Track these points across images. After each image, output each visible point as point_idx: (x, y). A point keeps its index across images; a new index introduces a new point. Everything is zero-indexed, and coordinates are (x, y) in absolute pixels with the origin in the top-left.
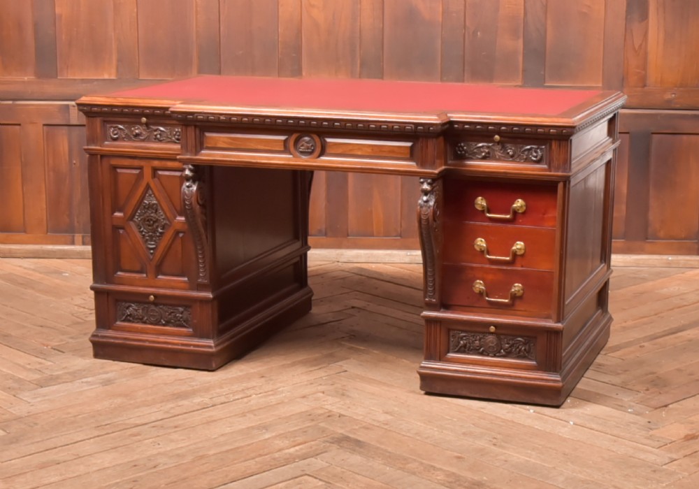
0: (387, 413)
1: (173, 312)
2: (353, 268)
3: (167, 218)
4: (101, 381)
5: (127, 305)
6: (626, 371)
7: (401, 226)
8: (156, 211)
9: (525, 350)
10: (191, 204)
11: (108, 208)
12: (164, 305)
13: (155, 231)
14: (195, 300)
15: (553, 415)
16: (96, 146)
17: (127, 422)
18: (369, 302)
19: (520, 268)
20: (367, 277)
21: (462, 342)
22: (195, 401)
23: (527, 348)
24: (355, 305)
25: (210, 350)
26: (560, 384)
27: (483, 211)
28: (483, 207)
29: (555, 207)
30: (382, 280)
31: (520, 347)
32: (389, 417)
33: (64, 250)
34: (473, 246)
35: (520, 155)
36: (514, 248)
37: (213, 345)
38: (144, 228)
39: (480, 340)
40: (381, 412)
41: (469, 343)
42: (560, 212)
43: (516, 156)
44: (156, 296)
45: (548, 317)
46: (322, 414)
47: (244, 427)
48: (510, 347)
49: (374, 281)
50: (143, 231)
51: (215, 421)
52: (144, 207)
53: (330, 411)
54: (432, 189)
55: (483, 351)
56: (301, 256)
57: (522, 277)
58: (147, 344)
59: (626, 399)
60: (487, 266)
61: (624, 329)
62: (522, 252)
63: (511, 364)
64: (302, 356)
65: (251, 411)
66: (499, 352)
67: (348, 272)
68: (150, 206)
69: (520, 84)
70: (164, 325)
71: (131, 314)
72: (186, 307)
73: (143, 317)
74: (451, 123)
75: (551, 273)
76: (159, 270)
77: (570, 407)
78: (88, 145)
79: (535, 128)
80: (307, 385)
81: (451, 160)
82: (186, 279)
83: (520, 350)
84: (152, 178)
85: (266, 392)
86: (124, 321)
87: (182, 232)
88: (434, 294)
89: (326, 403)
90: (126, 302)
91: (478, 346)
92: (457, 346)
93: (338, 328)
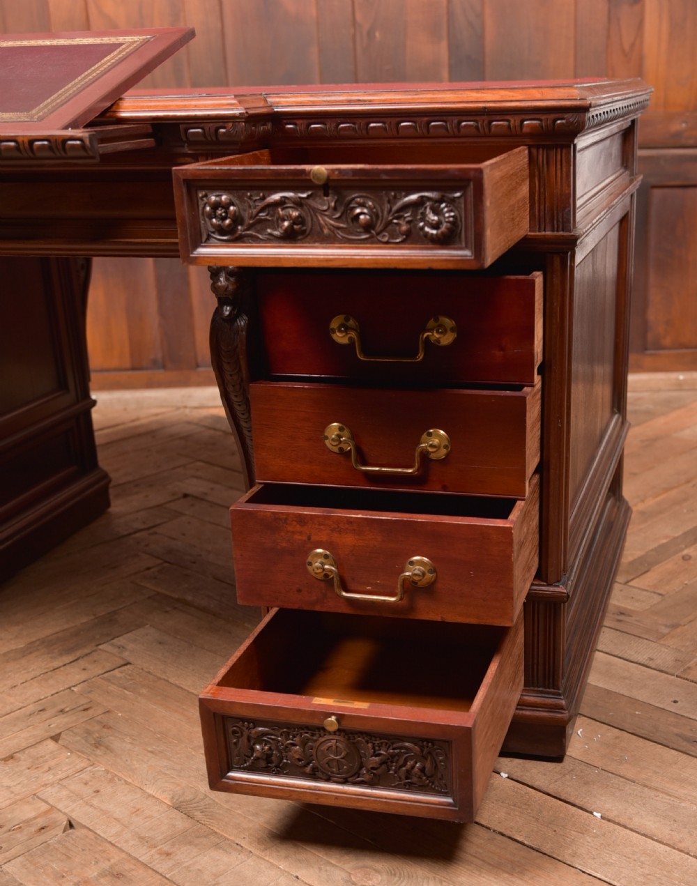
9: (423, 769)
18: (214, 482)
24: (188, 492)
31: (410, 763)
35: (390, 222)
39: (304, 743)
41: (280, 751)
43: (379, 227)
48: (382, 763)
55: (315, 769)
56: (84, 416)
66: (358, 773)
67: (197, 424)
83: (410, 770)
91: (299, 760)
92: (250, 757)
93: (147, 545)
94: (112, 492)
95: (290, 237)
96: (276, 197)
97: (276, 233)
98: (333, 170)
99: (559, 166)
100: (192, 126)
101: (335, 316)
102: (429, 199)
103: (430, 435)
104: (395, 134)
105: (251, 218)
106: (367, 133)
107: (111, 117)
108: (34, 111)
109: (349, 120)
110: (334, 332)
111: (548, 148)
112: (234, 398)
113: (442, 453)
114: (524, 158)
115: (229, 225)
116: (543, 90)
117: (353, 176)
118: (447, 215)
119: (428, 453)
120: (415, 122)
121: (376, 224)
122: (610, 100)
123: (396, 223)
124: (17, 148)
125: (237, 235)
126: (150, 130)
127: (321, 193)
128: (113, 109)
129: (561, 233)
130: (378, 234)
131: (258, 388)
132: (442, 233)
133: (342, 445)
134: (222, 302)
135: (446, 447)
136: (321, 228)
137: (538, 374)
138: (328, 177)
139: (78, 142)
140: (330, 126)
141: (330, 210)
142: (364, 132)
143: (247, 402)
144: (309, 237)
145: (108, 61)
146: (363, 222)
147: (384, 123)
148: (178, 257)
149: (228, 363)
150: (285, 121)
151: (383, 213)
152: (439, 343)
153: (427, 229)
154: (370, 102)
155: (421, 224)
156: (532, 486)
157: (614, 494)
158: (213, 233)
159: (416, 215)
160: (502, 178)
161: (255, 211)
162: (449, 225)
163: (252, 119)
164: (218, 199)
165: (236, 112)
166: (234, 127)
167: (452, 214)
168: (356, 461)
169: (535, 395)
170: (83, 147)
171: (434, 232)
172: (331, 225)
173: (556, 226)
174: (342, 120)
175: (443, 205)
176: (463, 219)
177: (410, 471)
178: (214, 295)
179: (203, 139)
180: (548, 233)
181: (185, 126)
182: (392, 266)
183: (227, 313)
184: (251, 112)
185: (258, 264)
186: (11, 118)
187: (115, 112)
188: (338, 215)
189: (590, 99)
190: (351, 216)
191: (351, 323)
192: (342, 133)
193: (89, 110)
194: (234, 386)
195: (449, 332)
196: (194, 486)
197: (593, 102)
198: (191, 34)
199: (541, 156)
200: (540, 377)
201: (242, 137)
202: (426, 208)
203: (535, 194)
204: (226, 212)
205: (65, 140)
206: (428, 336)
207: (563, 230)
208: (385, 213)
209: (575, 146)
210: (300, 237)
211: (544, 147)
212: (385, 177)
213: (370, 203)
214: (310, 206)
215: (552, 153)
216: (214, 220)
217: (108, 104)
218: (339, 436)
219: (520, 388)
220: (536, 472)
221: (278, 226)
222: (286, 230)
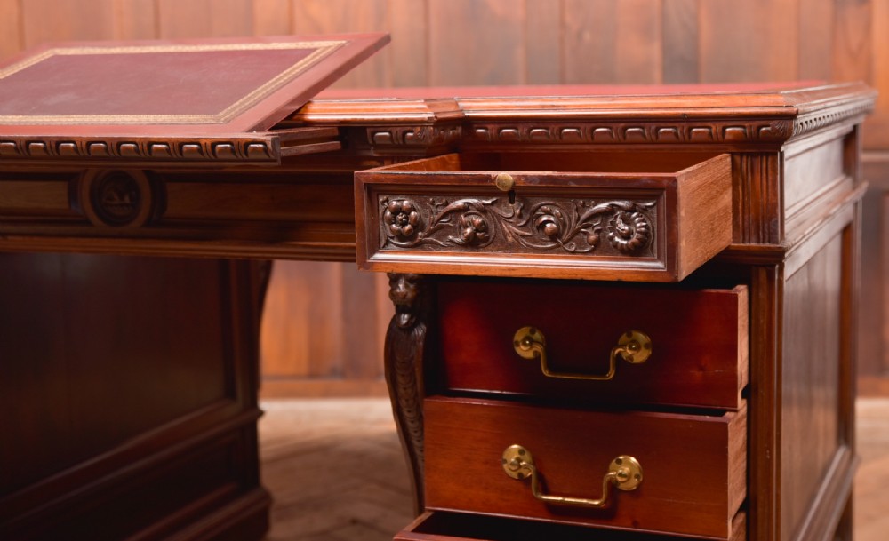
24: (359, 516)
35: (578, 231)
43: (565, 237)
94: (273, 515)
95: (472, 244)
96: (459, 203)
97: (458, 240)
98: (519, 177)
99: (764, 175)
100: (378, 129)
101: (519, 328)
102: (620, 208)
103: (619, 462)
104: (590, 139)
105: (432, 224)
106: (561, 138)
107: (298, 120)
108: (221, 114)
109: (541, 125)
110: (518, 345)
111: (753, 155)
112: (406, 414)
113: (633, 484)
114: (726, 166)
115: (409, 231)
116: (747, 97)
117: (540, 183)
118: (638, 225)
119: (617, 483)
120: (610, 128)
121: (563, 232)
122: (823, 106)
123: (584, 232)
124: (200, 150)
125: (417, 241)
126: (337, 133)
127: (506, 200)
128: (302, 112)
129: (767, 245)
130: (565, 243)
131: (432, 404)
132: (633, 243)
133: (522, 471)
134: (400, 309)
135: (637, 476)
136: (505, 235)
137: (743, 397)
138: (514, 183)
139: (261, 146)
140: (522, 131)
141: (516, 217)
142: (557, 137)
143: (420, 418)
144: (492, 245)
145: (301, 65)
146: (549, 230)
147: (578, 128)
148: (355, 261)
149: (403, 375)
150: (475, 126)
151: (570, 221)
152: (632, 359)
153: (617, 239)
154: (565, 108)
155: (611, 234)
156: (736, 526)
158: (392, 238)
159: (605, 225)
160: (699, 187)
161: (437, 217)
162: (640, 235)
163: (441, 123)
164: (399, 204)
165: (425, 117)
166: (422, 131)
167: (644, 224)
168: (537, 490)
169: (739, 421)
170: (265, 150)
171: (625, 242)
172: (517, 234)
173: (761, 237)
174: (536, 125)
175: (635, 214)
176: (656, 230)
177: (596, 503)
178: (392, 302)
179: (389, 142)
180: (753, 244)
181: (372, 129)
182: (579, 277)
183: (404, 322)
184: (440, 116)
185: (436, 272)
186: (198, 120)
187: (303, 115)
188: (522, 224)
189: (798, 106)
190: (537, 224)
191: (537, 336)
192: (534, 138)
193: (277, 113)
194: (407, 400)
195: (643, 348)
196: (364, 511)
197: (801, 109)
198: (386, 40)
199: (745, 164)
200: (745, 401)
201: (430, 142)
202: (616, 216)
203: (738, 203)
204: (407, 218)
205: (247, 144)
206: (619, 353)
207: (769, 242)
208: (573, 222)
209: (782, 154)
210: (483, 245)
211: (748, 154)
212: (573, 185)
213: (557, 211)
214: (494, 213)
215: (757, 161)
216: (394, 226)
217: (297, 107)
218: (519, 460)
219: (721, 413)
220: (741, 509)
221: (460, 233)
222: (468, 238)
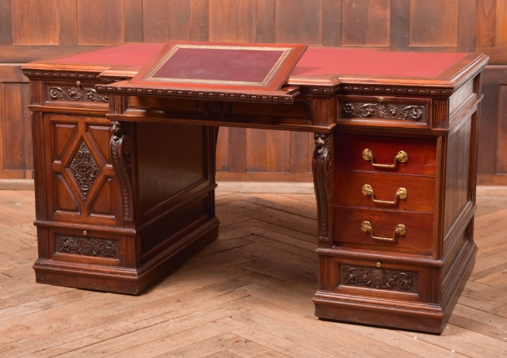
0: (287, 339)
1: (102, 245)
2: (251, 198)
3: (98, 165)
4: (41, 305)
5: (64, 238)
6: (494, 297)
7: (290, 163)
8: (89, 160)
9: (408, 283)
10: (118, 154)
11: (48, 157)
12: (95, 238)
13: (88, 176)
14: (121, 235)
15: (435, 343)
16: (38, 105)
17: (62, 347)
18: (265, 229)
19: (403, 211)
20: (263, 206)
21: (351, 275)
22: (120, 326)
23: (410, 281)
24: (254, 233)
25: (134, 278)
26: (441, 314)
27: (370, 161)
28: (369, 158)
29: (435, 157)
30: (276, 209)
31: (404, 280)
32: (289, 343)
33: (17, 184)
34: (361, 191)
35: (401, 114)
36: (398, 193)
37: (136, 273)
38: (79, 174)
39: (367, 273)
40: (282, 337)
41: (358, 277)
42: (440, 162)
43: (398, 115)
44: (88, 231)
45: (428, 254)
46: (231, 339)
47: (163, 353)
48: (394, 280)
49: (269, 209)
50: (77, 176)
51: (137, 346)
52: (79, 156)
53: (238, 336)
54: (326, 143)
55: (370, 283)
56: (210, 192)
57: (406, 219)
58: (81, 272)
59: (499, 326)
60: (374, 209)
61: (486, 255)
62: (405, 197)
63: (395, 295)
64: (211, 281)
65: (169, 336)
66: (385, 285)
67: (247, 201)
68: (84, 156)
69: (387, 45)
70: (95, 256)
71: (67, 246)
72: (114, 240)
73: (78, 249)
74: (342, 85)
75: (431, 215)
76: (91, 209)
77: (450, 334)
78: (32, 104)
79: (417, 89)
80: (217, 309)
81: (340, 118)
82: (114, 217)
83: (404, 283)
84: (86, 132)
85: (181, 317)
86: (61, 251)
87: (110, 177)
88: (327, 233)
89: (233, 328)
90: (64, 235)
91: (365, 279)
92: (347, 279)
93: (241, 254)
96: (366, 105)
98: (385, 98)
102: (414, 107)
103: (400, 190)
117: (390, 100)
127: (380, 104)
132: (418, 118)
136: (380, 114)
141: (383, 109)
144: (376, 117)
146: (393, 113)
155: (411, 115)
157: (469, 239)
159: (410, 112)
161: (359, 109)
162: (420, 115)
167: (421, 112)
171: (415, 117)
175: (418, 110)
176: (424, 114)
177: (393, 202)
188: (385, 111)
190: (389, 111)
202: (413, 110)
208: (400, 111)
210: (373, 117)
212: (401, 101)
213: (396, 108)
214: (377, 108)
221: (366, 113)
222: (368, 115)
